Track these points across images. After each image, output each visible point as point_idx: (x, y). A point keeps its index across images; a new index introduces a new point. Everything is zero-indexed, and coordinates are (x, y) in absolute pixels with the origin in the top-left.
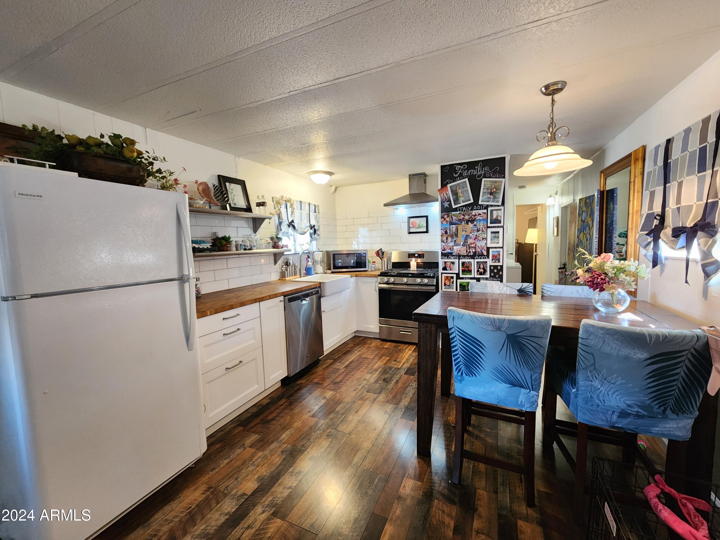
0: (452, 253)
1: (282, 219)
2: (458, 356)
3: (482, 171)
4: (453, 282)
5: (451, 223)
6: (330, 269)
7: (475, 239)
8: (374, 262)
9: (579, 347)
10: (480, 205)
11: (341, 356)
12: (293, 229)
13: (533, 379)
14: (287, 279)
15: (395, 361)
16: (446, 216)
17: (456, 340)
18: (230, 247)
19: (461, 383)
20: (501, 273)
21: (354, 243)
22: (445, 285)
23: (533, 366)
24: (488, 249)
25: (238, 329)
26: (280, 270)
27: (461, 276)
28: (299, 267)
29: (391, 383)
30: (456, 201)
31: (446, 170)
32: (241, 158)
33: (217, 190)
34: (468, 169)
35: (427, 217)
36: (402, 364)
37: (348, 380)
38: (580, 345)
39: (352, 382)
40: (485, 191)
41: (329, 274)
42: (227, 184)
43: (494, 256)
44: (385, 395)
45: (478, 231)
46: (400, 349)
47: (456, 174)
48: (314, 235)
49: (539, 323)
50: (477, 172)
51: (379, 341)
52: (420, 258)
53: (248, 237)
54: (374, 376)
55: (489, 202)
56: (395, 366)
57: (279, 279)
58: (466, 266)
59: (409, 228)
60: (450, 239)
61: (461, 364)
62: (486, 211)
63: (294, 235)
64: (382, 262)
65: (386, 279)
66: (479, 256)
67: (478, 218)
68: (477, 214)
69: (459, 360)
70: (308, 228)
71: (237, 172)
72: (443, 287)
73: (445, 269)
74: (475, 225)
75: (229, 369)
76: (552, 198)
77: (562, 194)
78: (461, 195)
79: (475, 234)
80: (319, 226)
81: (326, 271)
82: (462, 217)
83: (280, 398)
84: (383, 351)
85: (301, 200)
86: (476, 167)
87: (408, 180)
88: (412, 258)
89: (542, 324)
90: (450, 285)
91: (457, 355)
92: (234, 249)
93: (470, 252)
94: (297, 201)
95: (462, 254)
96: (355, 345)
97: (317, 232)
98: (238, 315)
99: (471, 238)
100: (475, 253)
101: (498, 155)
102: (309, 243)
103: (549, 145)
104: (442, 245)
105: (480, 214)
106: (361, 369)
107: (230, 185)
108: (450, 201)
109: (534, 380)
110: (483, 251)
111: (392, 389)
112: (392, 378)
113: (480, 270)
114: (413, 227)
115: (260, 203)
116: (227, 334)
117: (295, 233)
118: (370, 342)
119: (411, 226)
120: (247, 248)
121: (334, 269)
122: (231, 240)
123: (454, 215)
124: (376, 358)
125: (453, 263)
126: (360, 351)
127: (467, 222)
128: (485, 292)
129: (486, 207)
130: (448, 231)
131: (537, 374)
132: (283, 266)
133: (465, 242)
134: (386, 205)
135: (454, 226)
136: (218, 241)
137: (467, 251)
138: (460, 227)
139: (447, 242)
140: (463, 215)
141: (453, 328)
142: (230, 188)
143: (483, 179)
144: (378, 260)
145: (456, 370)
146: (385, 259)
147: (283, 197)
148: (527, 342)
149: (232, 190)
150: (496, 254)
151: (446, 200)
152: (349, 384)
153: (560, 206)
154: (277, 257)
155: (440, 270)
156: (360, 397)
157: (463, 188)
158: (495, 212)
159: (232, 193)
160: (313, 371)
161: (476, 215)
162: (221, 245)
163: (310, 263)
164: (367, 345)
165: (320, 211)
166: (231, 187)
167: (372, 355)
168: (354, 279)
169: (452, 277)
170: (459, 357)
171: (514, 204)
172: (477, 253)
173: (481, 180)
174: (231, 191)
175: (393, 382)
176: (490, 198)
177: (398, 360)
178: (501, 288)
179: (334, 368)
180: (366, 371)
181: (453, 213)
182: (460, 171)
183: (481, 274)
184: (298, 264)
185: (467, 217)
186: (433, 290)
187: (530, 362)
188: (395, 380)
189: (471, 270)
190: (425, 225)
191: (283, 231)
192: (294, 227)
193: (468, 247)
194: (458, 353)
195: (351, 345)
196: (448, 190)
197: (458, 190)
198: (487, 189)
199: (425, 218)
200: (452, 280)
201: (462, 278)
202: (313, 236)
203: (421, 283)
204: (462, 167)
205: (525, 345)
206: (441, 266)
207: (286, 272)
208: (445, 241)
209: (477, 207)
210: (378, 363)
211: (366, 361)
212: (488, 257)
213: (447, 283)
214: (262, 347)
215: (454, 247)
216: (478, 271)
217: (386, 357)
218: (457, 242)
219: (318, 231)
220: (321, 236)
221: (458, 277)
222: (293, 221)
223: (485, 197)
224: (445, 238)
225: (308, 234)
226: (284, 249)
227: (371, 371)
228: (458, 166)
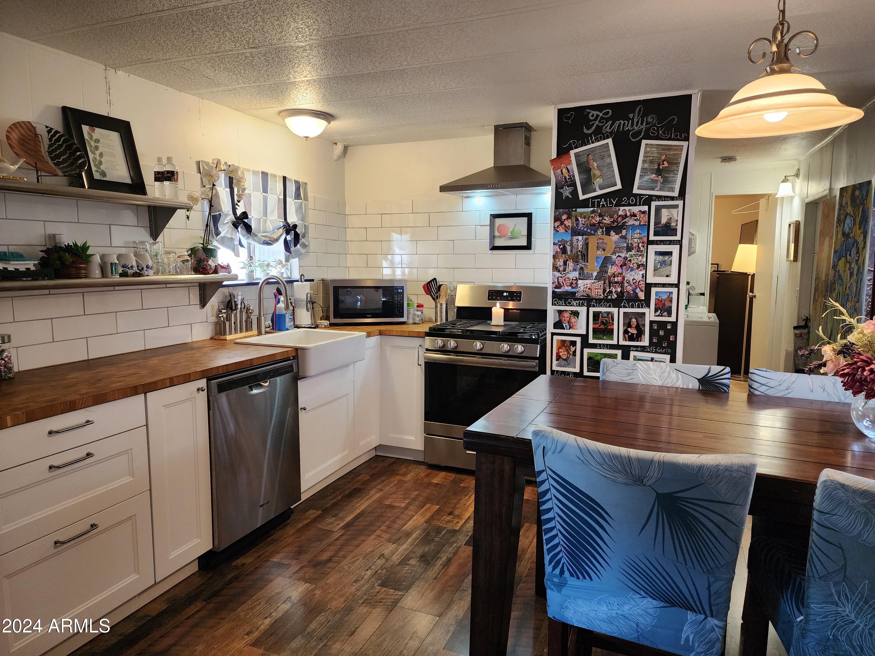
0: (575, 293)
1: (220, 210)
2: (554, 532)
3: (642, 124)
4: (575, 352)
5: (575, 232)
6: (327, 318)
7: (621, 266)
8: (420, 306)
9: (813, 530)
10: (636, 195)
11: (341, 500)
12: (245, 232)
13: (712, 593)
14: (229, 337)
15: (450, 514)
16: (564, 217)
17: (551, 499)
18: (85, 269)
19: (559, 591)
20: (672, 338)
21: (385, 264)
22: (559, 358)
23: (713, 565)
24: (649, 287)
25: (89, 455)
26: (213, 319)
27: (591, 341)
28: (256, 312)
29: (435, 565)
30: (587, 186)
31: (568, 118)
32: (120, 73)
33: (58, 140)
34: (614, 118)
35: (529, 216)
36: (463, 521)
37: (345, 557)
38: (815, 526)
39: (352, 563)
40: (646, 166)
41: (325, 327)
42: (85, 129)
43: (658, 301)
44: (419, 592)
45: (629, 249)
46: (464, 488)
47: (588, 129)
48: (295, 245)
49: (727, 473)
50: (632, 125)
51: (423, 467)
52: (512, 300)
53: (135, 246)
54: (402, 548)
55: (653, 189)
56: (449, 526)
57: (211, 339)
58: (602, 322)
59: (493, 237)
60: (571, 264)
61: (561, 551)
62: (646, 208)
63: (249, 244)
64: (436, 306)
65: (440, 342)
66: (629, 300)
67: (631, 222)
68: (628, 214)
69: (556, 541)
70: (281, 230)
71: (110, 103)
72: (555, 362)
73: (558, 325)
74: (624, 237)
75: (63, 543)
76: (788, 185)
77: (808, 177)
78: (597, 173)
79: (623, 255)
80: (306, 227)
81: (319, 322)
82: (598, 219)
83: (191, 599)
84: (428, 491)
85: (265, 170)
86: (631, 116)
87: (491, 137)
88: (496, 299)
89: (735, 475)
90: (568, 358)
91: (552, 529)
92: (97, 272)
93: (610, 292)
94: (255, 173)
95: (593, 295)
96: (372, 476)
97: (302, 240)
98: (88, 422)
99: (613, 264)
100: (621, 295)
101: (676, 90)
102: (284, 263)
103: (773, 72)
104: (554, 275)
105: (635, 215)
106: (378, 532)
107: (93, 131)
108: (574, 185)
109: (715, 593)
110: (638, 290)
111: (435, 578)
112: (438, 552)
113: (629, 329)
114: (500, 237)
115: (162, 173)
116: (59, 467)
117: (251, 241)
118: (404, 470)
119: (497, 234)
120: (130, 272)
121: (335, 317)
122: (89, 253)
123: (581, 214)
124: (411, 507)
125: (576, 314)
126: (381, 490)
127: (608, 230)
128: (631, 381)
129: (648, 200)
130: (569, 248)
131: (722, 582)
132: (220, 311)
133: (601, 271)
134: (444, 189)
135: (580, 238)
136: (56, 256)
137: (604, 291)
138: (593, 241)
139: (564, 270)
140: (600, 215)
141: (543, 471)
142: (91, 137)
143: (644, 142)
144: (427, 300)
145: (550, 563)
146: (443, 301)
147: (218, 163)
148: (700, 513)
149: (97, 141)
150: (665, 297)
151: (566, 182)
152: (346, 568)
153: (802, 200)
154: (208, 291)
155: (550, 328)
156: (365, 597)
157: (602, 158)
158: (664, 212)
159: (97, 148)
160: (274, 537)
161: (626, 216)
162: (63, 264)
163: (282, 305)
164: (398, 477)
165: (310, 194)
166: (93, 134)
167: (405, 499)
168: (374, 340)
169: (574, 343)
170: (556, 536)
171: (711, 194)
172: (625, 294)
173: (639, 143)
174: (92, 143)
175: (440, 562)
176: (656, 181)
177: (457, 512)
178: (666, 374)
179: (321, 529)
180: (386, 536)
181: (579, 210)
182: (597, 122)
183: (631, 338)
184: (254, 306)
185: (607, 220)
186: (534, 367)
187: (706, 553)
188: (444, 558)
189: (612, 331)
190: (525, 232)
191: (222, 235)
192: (248, 228)
193: (607, 281)
194: (555, 527)
195: (364, 477)
196: (570, 163)
197: (591, 162)
198: (651, 162)
199: (525, 219)
200: (573, 349)
201: (594, 346)
202: (292, 249)
203: (510, 353)
204: (601, 114)
205: (695, 518)
206: (551, 318)
207: (227, 323)
208: (561, 269)
209: (628, 199)
210: (415, 517)
211: (389, 515)
212: (648, 306)
213: (563, 354)
214: (150, 490)
215: (580, 282)
216: (626, 332)
217: (432, 504)
218: (585, 271)
219: (304, 237)
220: (312, 248)
221: (585, 344)
222: (245, 215)
223: (646, 178)
224: (560, 263)
225: (280, 245)
226: (221, 274)
227: (397, 536)
228: (593, 112)
